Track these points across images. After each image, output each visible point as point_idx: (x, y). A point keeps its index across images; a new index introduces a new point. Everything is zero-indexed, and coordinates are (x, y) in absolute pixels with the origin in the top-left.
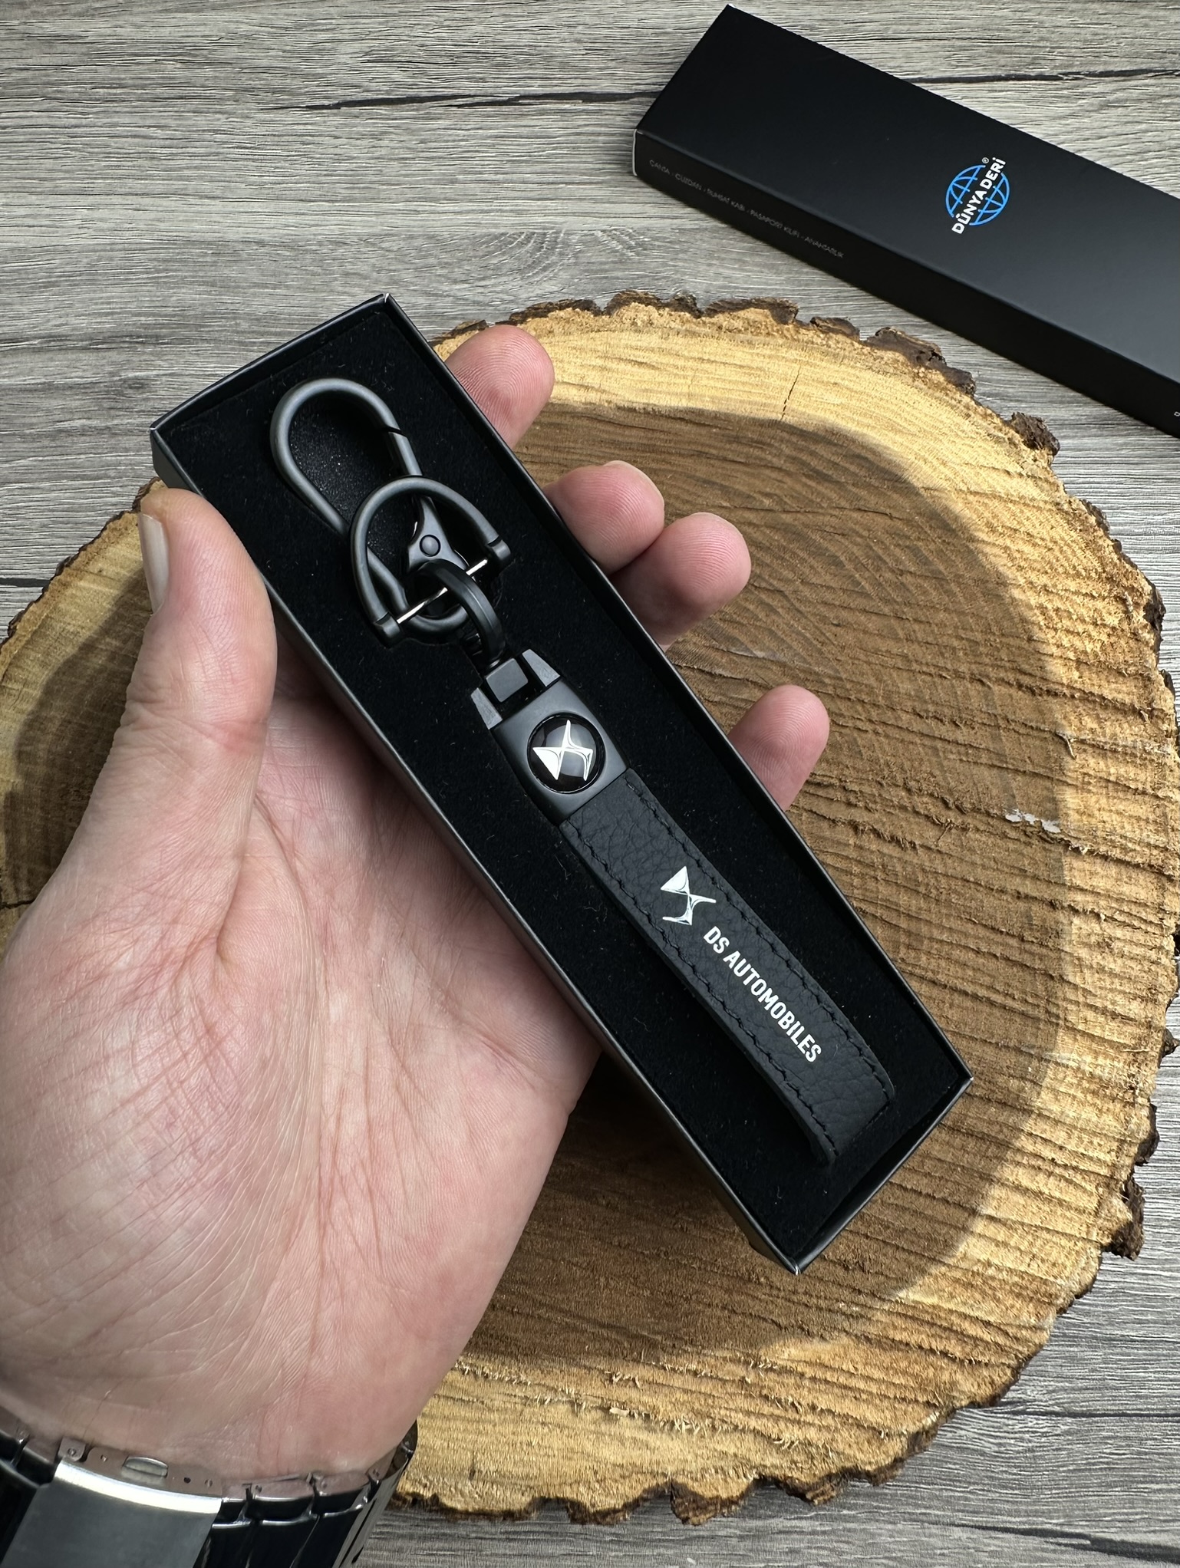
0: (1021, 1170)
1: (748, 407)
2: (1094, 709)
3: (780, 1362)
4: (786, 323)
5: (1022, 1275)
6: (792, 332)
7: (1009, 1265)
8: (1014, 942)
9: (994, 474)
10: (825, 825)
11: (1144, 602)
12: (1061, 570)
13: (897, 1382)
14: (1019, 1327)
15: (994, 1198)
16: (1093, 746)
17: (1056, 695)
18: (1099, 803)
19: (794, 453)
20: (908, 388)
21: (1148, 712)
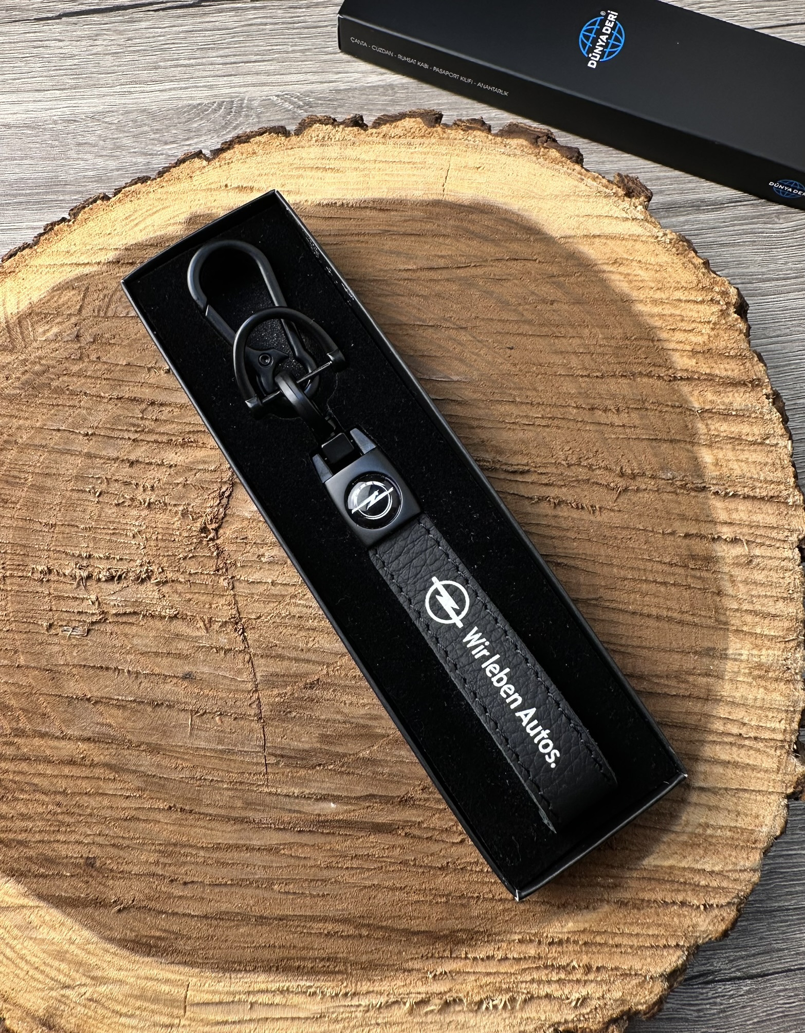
0: (718, 747)
1: (416, 193)
2: (711, 386)
3: (560, 936)
4: (434, 127)
5: (731, 829)
6: (441, 133)
7: (722, 823)
8: (681, 571)
9: (607, 221)
10: (526, 502)
11: (734, 301)
12: (668, 285)
13: (650, 933)
14: (736, 871)
15: (701, 772)
16: (716, 413)
17: (682, 379)
18: (726, 453)
19: (457, 223)
20: (534, 165)
21: (750, 382)
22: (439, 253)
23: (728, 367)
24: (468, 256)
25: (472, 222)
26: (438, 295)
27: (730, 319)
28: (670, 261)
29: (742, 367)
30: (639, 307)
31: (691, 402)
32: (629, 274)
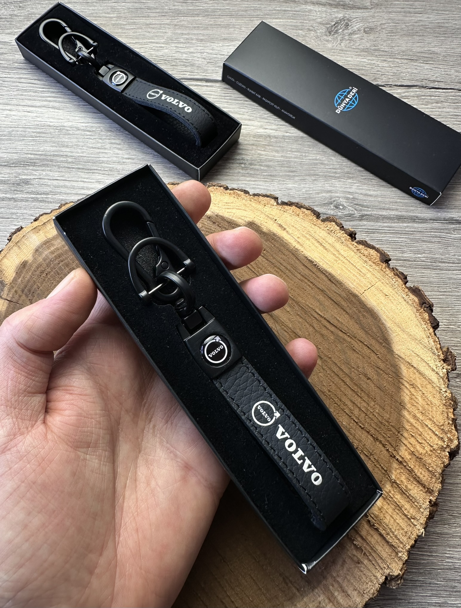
1: (351, 285)
2: (408, 474)
4: (383, 263)
6: (384, 267)
9: (424, 364)
11: (452, 447)
12: (427, 414)
16: (400, 488)
18: (389, 509)
19: (357, 312)
20: (413, 313)
21: (428, 488)
22: (338, 318)
23: (423, 473)
24: (349, 329)
25: (364, 316)
26: (322, 335)
27: (443, 453)
28: (438, 404)
29: (429, 479)
30: (405, 413)
31: (392, 473)
32: (413, 395)
